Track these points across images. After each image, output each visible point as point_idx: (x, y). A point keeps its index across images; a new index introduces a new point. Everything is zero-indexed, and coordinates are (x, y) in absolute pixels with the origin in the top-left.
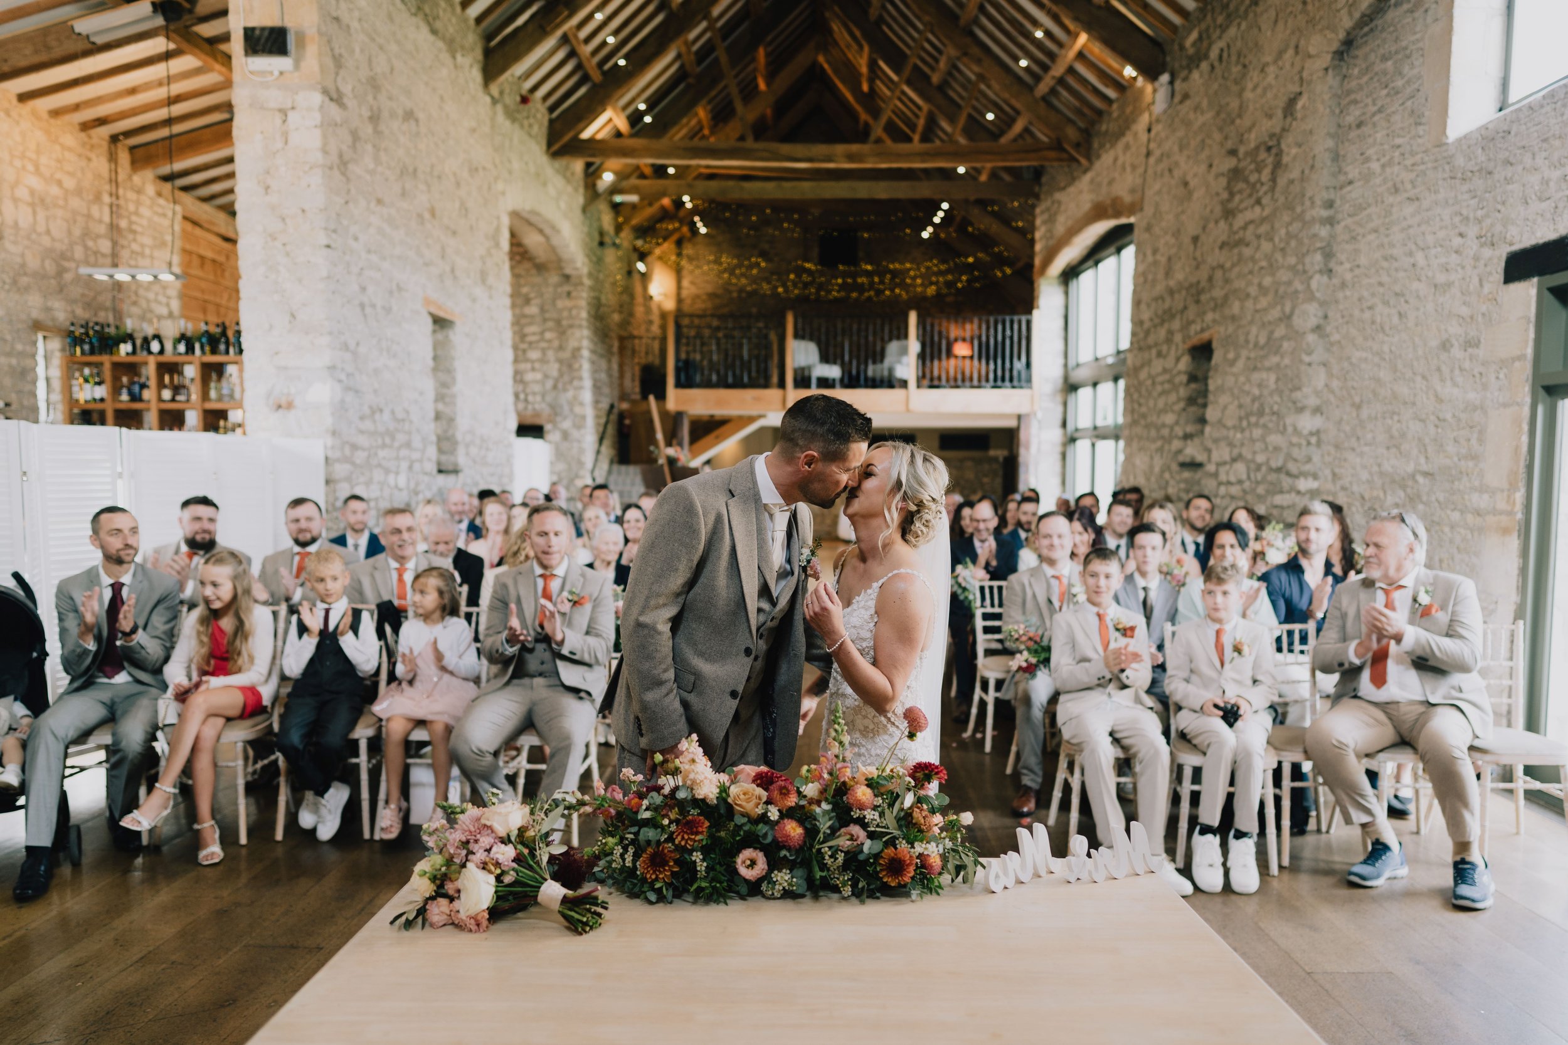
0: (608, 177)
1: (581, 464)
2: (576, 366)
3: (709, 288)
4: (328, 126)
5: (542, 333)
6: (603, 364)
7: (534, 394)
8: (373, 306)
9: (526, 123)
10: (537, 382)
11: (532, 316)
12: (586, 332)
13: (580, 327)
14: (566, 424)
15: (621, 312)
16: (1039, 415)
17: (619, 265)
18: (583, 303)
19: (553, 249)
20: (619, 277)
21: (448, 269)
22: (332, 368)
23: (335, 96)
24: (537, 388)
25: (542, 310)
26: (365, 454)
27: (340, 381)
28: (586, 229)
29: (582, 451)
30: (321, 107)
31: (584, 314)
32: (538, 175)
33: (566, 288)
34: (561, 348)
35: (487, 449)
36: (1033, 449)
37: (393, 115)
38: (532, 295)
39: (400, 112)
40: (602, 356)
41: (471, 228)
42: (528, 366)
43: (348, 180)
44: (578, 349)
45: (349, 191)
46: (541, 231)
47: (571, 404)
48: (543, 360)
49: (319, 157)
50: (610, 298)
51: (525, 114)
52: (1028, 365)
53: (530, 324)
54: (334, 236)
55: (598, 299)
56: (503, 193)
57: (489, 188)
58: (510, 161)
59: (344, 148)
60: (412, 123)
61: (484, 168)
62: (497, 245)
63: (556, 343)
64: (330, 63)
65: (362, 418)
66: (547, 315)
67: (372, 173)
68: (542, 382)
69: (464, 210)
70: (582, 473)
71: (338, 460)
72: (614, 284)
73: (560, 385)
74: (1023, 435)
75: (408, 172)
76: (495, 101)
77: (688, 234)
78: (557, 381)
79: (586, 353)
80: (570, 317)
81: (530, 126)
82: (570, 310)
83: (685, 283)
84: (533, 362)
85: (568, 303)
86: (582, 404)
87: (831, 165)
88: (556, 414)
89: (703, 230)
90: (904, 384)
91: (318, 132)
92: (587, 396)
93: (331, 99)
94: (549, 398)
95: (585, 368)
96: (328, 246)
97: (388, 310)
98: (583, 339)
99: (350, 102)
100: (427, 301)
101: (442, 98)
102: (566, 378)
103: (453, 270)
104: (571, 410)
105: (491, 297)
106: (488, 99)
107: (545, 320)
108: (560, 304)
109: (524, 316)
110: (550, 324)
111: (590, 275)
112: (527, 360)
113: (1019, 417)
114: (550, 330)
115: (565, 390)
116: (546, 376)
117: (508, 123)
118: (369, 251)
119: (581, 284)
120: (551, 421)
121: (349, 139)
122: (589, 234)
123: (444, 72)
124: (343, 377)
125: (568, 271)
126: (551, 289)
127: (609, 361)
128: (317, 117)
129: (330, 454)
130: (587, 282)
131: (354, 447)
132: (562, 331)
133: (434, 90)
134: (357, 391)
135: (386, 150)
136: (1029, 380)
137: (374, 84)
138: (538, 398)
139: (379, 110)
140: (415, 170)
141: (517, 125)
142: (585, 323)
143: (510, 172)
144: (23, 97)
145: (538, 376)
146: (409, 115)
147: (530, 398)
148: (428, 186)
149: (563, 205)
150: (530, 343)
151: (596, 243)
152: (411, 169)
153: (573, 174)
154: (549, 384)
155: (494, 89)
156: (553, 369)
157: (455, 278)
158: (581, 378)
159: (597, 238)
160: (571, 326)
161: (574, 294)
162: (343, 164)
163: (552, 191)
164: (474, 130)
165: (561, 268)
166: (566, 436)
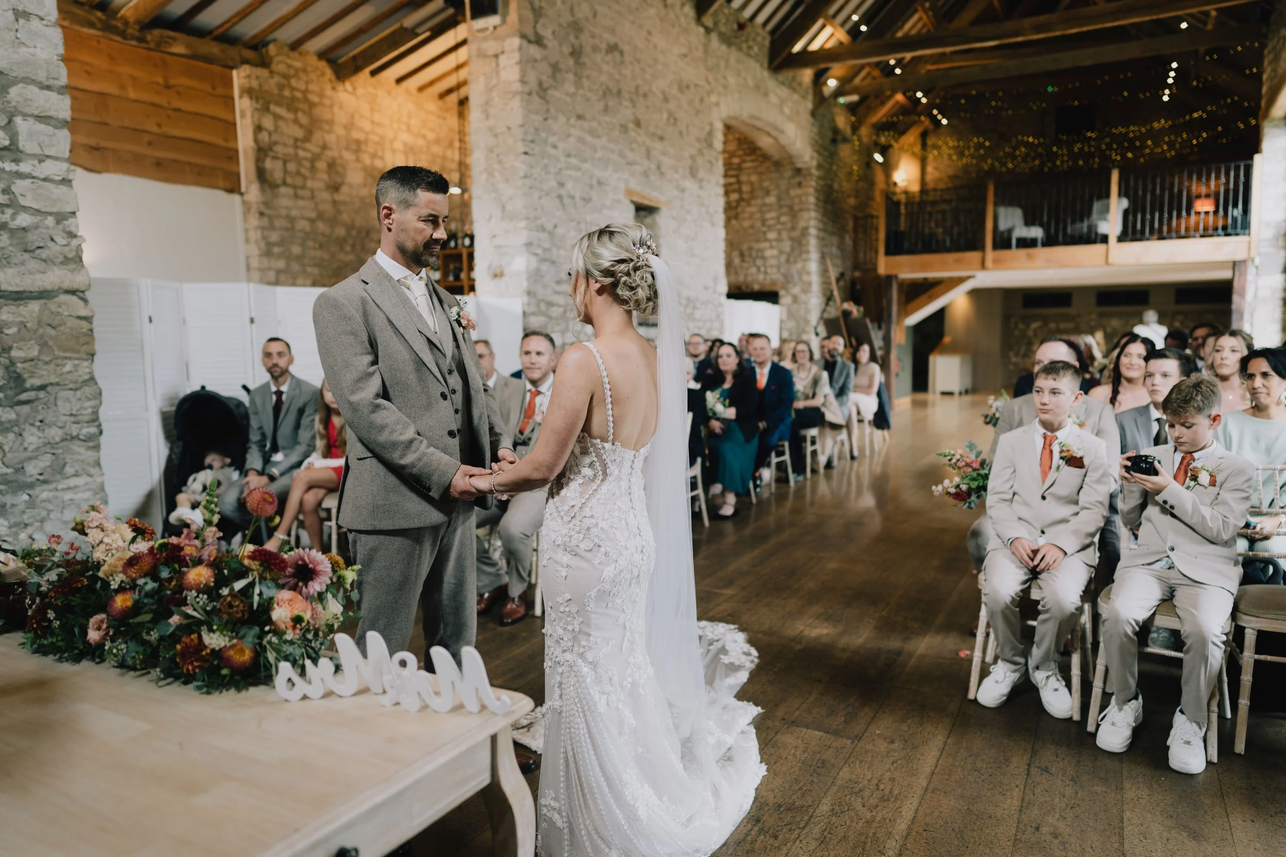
0: (832, 83)
1: (807, 322)
2: (804, 242)
3: (951, 172)
4: (526, 63)
5: (778, 218)
6: (835, 240)
7: (772, 266)
8: (572, 197)
9: (744, 46)
10: (773, 257)
11: (771, 205)
12: (813, 214)
13: (808, 210)
14: (796, 290)
15: (856, 197)
16: (1257, 261)
17: (855, 158)
18: (811, 190)
19: (782, 148)
20: (855, 168)
21: (653, 166)
22: (529, 245)
23: (532, 38)
24: (773, 262)
25: (779, 198)
26: (561, 310)
27: (536, 255)
28: (815, 130)
29: (808, 311)
30: (520, 49)
31: (812, 199)
32: (757, 87)
33: (798, 179)
34: (793, 228)
35: (695, 308)
36: (1249, 296)
37: (595, 49)
38: (771, 187)
39: (604, 46)
40: (833, 233)
41: (681, 133)
42: (767, 245)
43: (547, 102)
44: (806, 229)
45: (548, 111)
46: (769, 134)
47: (800, 274)
48: (779, 240)
49: (517, 86)
50: (844, 185)
51: (743, 39)
52: (1246, 211)
53: (770, 211)
54: (532, 145)
55: (830, 187)
56: (717, 104)
57: (702, 100)
58: (725, 78)
59: (544, 78)
60: (617, 55)
61: (696, 85)
62: (710, 146)
63: (789, 225)
64: (529, 14)
65: (558, 282)
66: (783, 203)
67: (573, 95)
68: (777, 257)
69: (673, 119)
70: (808, 329)
71: (534, 314)
72: (850, 174)
73: (792, 259)
74: (1236, 284)
75: (611, 93)
76: (708, 31)
77: (931, 127)
78: (789, 255)
79: (813, 231)
80: (801, 202)
81: (750, 48)
82: (800, 196)
83: (930, 169)
84: (770, 241)
85: (799, 191)
86: (808, 273)
87: (1020, 39)
88: (788, 282)
89: (944, 122)
90: (1104, 239)
91: (517, 69)
92: (813, 266)
93: (530, 42)
94: (783, 270)
95: (813, 243)
96: (526, 153)
97: (587, 200)
98: (811, 220)
99: (551, 43)
100: (629, 192)
101: (649, 33)
102: (797, 252)
103: (659, 168)
104: (800, 278)
105: (701, 188)
106: (702, 30)
107: (781, 207)
108: (793, 192)
109: (764, 205)
110: (785, 210)
111: (819, 167)
112: (766, 240)
113: (1235, 265)
114: (785, 214)
115: (795, 262)
116: (781, 252)
117: (724, 48)
118: (569, 156)
119: (811, 175)
120: (784, 287)
121: (549, 71)
122: (821, 134)
123: (652, 11)
124: (539, 251)
125: (799, 165)
126: (786, 182)
127: (842, 238)
128: (516, 56)
129: (526, 309)
130: (815, 172)
131: (550, 304)
132: (794, 214)
133: (641, 27)
134: (553, 262)
135: (588, 77)
136: (1246, 226)
137: (576, 27)
138: (775, 270)
139: (581, 46)
140: (619, 92)
141: (734, 49)
142: (812, 207)
143: (725, 87)
144: (400, 80)
145: (775, 252)
146: (613, 48)
147: (769, 270)
148: (632, 101)
149: (787, 110)
150: (769, 227)
151: (828, 141)
152: (615, 91)
153: (800, 84)
154: (783, 258)
155: (708, 20)
156: (787, 246)
157: (662, 174)
158: (808, 252)
159: (830, 134)
160: (801, 210)
161: (804, 183)
162: (542, 90)
163: (773, 99)
164: (685, 56)
165: (792, 163)
166: (795, 299)
